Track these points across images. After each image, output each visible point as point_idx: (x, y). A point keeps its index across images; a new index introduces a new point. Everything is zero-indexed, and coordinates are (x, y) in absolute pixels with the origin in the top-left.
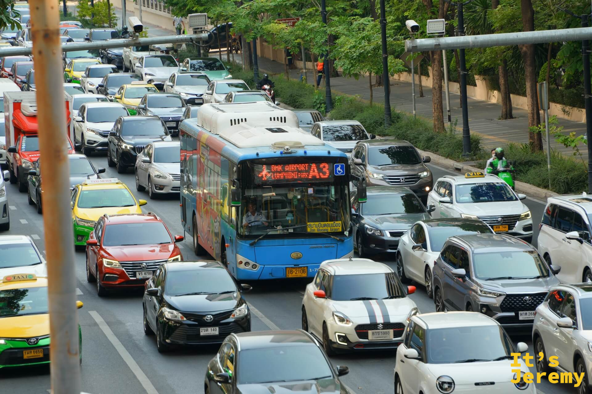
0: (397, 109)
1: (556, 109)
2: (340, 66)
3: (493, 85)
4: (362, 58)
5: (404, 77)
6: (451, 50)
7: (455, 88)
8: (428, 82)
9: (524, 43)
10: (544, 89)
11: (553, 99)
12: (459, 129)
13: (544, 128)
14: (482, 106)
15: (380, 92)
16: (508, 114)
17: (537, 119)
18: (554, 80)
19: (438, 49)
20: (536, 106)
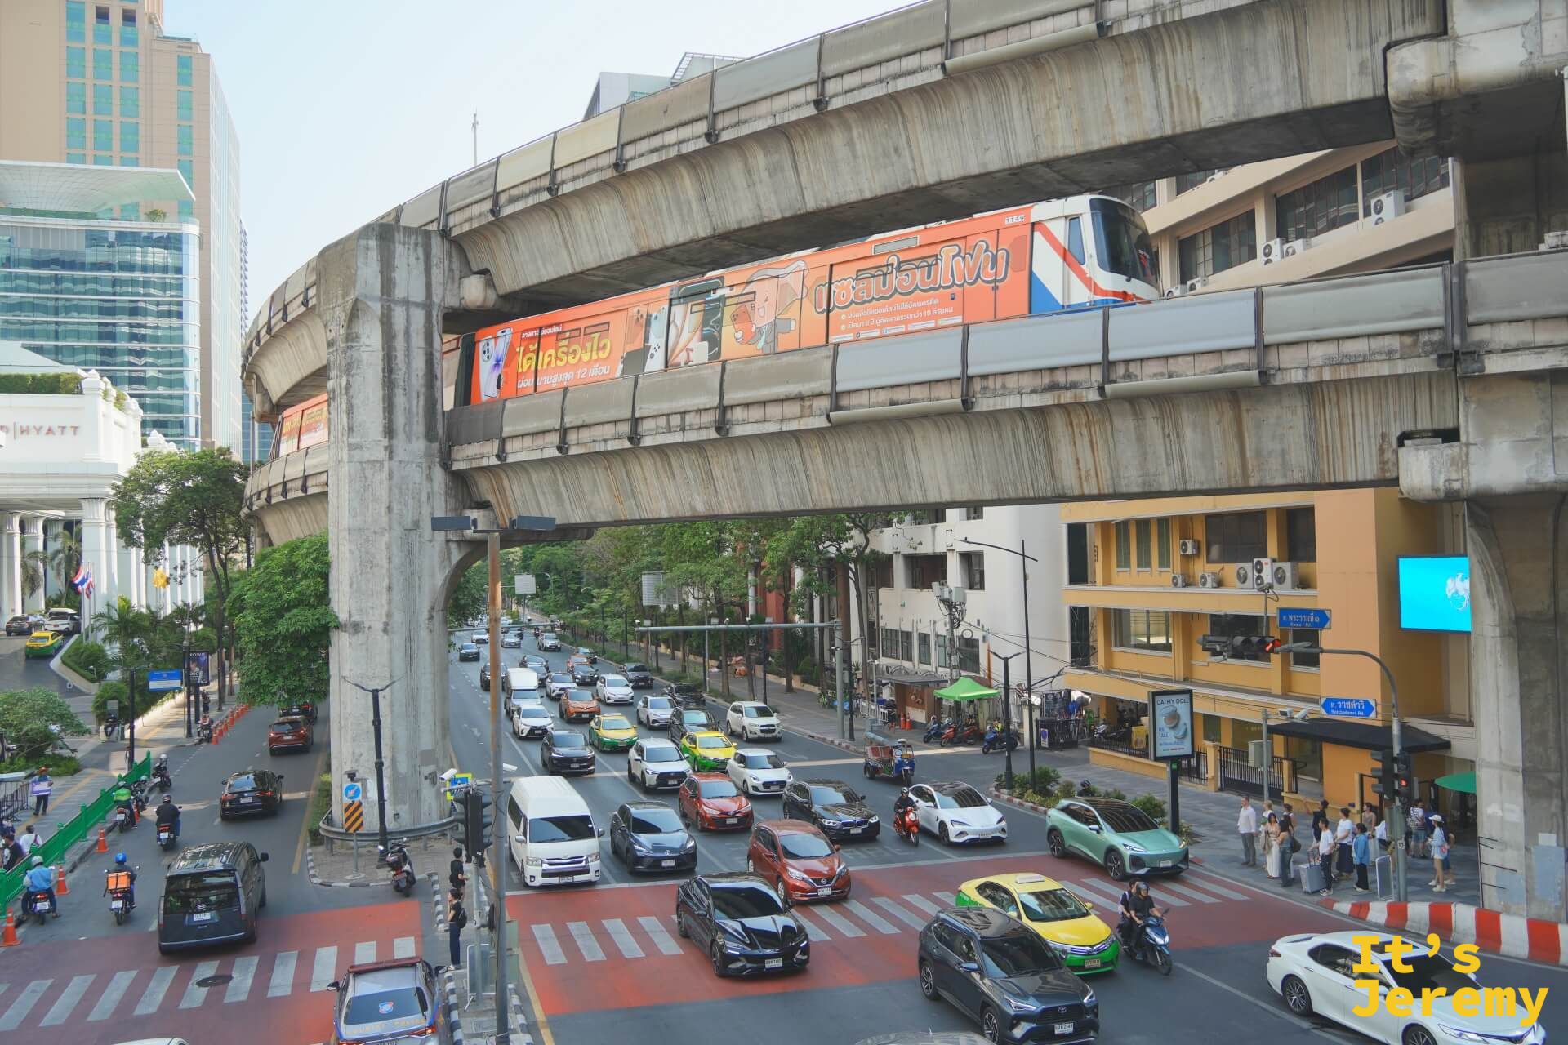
0: (631, 655)
1: (692, 657)
2: (608, 637)
3: (668, 647)
4: (617, 635)
5: (634, 643)
6: (652, 632)
7: (653, 648)
8: (643, 645)
9: (681, 630)
10: (687, 649)
11: (691, 653)
12: (654, 664)
13: (687, 665)
14: (663, 655)
15: (624, 648)
16: (673, 658)
17: (684, 660)
18: (691, 646)
19: (648, 631)
20: (684, 655)
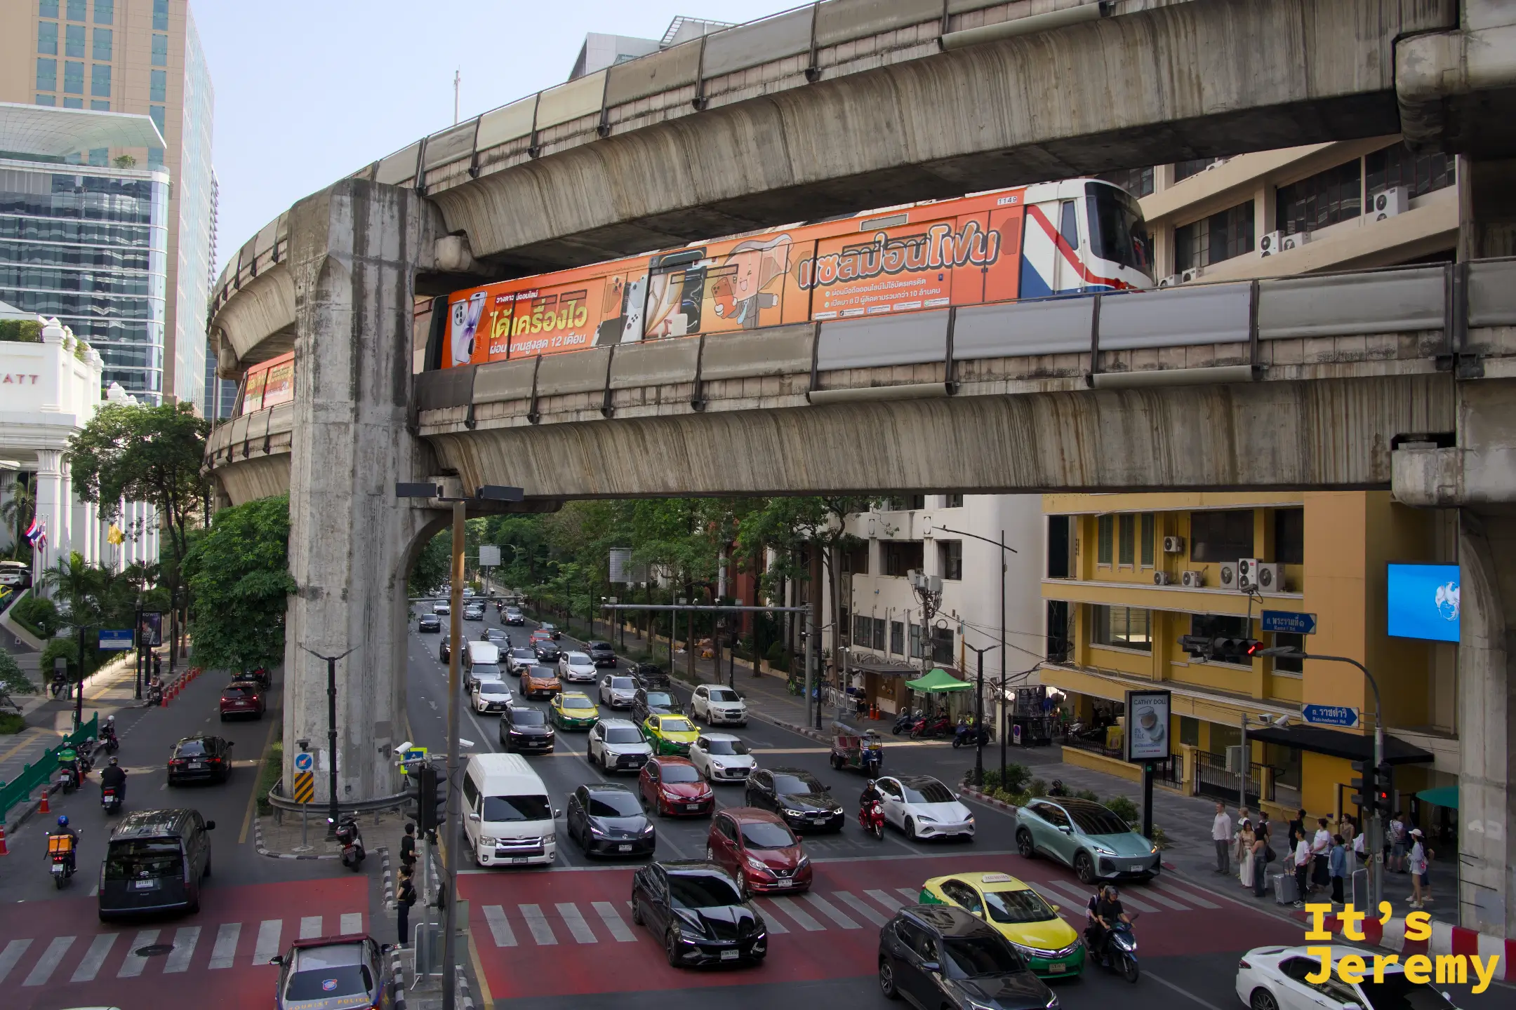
0: (595, 632)
1: (658, 637)
2: (573, 613)
3: (634, 625)
4: (582, 611)
5: (599, 620)
6: (618, 609)
7: (619, 626)
8: (608, 623)
9: (647, 609)
10: (653, 629)
11: (657, 633)
12: (619, 643)
13: (653, 644)
14: (628, 633)
15: (589, 625)
16: (639, 637)
17: (650, 640)
18: (658, 625)
19: (613, 608)
20: (650, 635)
